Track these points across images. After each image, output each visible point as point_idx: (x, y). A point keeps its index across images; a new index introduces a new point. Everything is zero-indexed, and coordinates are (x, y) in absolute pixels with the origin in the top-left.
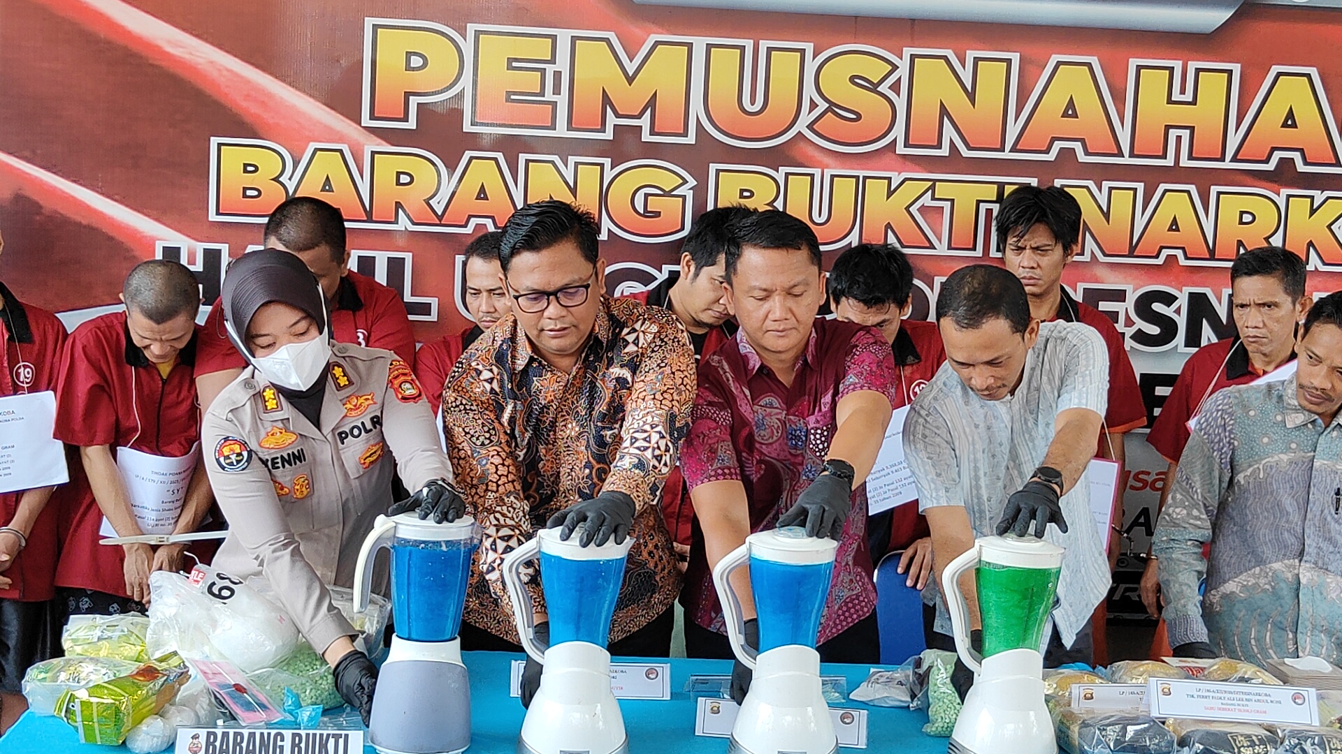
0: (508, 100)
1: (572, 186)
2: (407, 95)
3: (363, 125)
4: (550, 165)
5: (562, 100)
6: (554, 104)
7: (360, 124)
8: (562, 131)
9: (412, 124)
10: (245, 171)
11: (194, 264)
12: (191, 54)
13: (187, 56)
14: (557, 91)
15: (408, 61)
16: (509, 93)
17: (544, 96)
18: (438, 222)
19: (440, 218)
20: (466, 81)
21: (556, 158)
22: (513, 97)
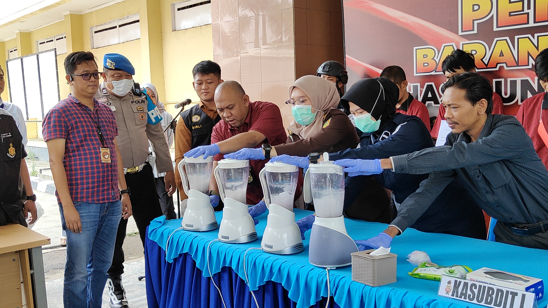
0: (510, 15)
1: (537, 46)
2: (474, 20)
3: (459, 35)
4: (527, 39)
5: (531, 12)
6: (528, 14)
7: (458, 34)
8: (531, 24)
9: (475, 31)
10: (424, 57)
11: (411, 91)
12: (407, 20)
13: (406, 21)
14: (529, 8)
15: (473, 8)
16: (510, 13)
17: (524, 11)
18: (486, 67)
19: (487, 65)
20: (494, 11)
21: (529, 36)
22: (512, 14)
